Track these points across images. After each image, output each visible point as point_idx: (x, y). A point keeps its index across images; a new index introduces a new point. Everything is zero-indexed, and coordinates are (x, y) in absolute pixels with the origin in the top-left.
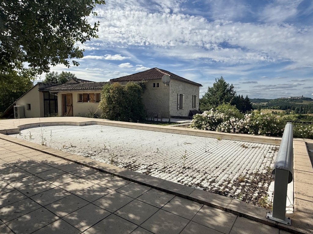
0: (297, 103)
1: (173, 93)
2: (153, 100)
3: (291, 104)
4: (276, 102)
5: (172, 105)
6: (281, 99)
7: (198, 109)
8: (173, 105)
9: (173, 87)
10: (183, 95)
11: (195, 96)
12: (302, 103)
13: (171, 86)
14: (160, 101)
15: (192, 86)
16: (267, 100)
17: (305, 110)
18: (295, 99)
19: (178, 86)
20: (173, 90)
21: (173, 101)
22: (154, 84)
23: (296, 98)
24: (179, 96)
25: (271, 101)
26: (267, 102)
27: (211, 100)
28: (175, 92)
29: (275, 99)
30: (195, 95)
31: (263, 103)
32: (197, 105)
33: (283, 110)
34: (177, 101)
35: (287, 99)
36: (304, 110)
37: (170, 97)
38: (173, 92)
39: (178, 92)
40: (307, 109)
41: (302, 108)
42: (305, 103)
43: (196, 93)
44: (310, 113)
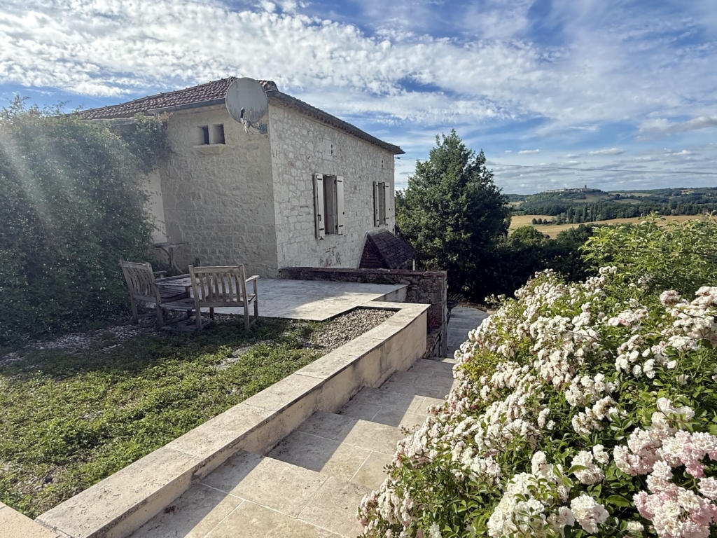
0: (576, 201)
1: (293, 170)
2: (205, 202)
3: (565, 203)
4: (537, 201)
5: (289, 223)
6: (547, 193)
7: (393, 227)
8: (292, 220)
9: (288, 141)
10: (339, 178)
11: (382, 186)
12: (585, 201)
13: (280, 137)
14: (236, 206)
15: (371, 148)
16: (521, 196)
17: (592, 214)
18: (573, 193)
19: (315, 143)
20: (291, 155)
21: (295, 202)
22: (205, 130)
23: (574, 191)
24: (320, 184)
25: (529, 198)
26: (521, 199)
27: (425, 199)
28: (298, 164)
29: (536, 195)
30: (383, 181)
31: (513, 203)
32: (390, 213)
33: (551, 215)
34: (311, 202)
35: (559, 193)
36: (590, 214)
37: (276, 188)
38: (292, 165)
39: (313, 167)
40: (596, 213)
41: (586, 209)
42: (591, 200)
43: (386, 177)
44: (601, 220)
